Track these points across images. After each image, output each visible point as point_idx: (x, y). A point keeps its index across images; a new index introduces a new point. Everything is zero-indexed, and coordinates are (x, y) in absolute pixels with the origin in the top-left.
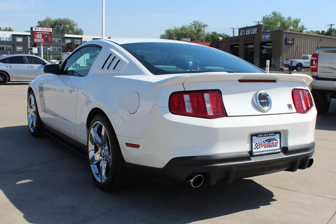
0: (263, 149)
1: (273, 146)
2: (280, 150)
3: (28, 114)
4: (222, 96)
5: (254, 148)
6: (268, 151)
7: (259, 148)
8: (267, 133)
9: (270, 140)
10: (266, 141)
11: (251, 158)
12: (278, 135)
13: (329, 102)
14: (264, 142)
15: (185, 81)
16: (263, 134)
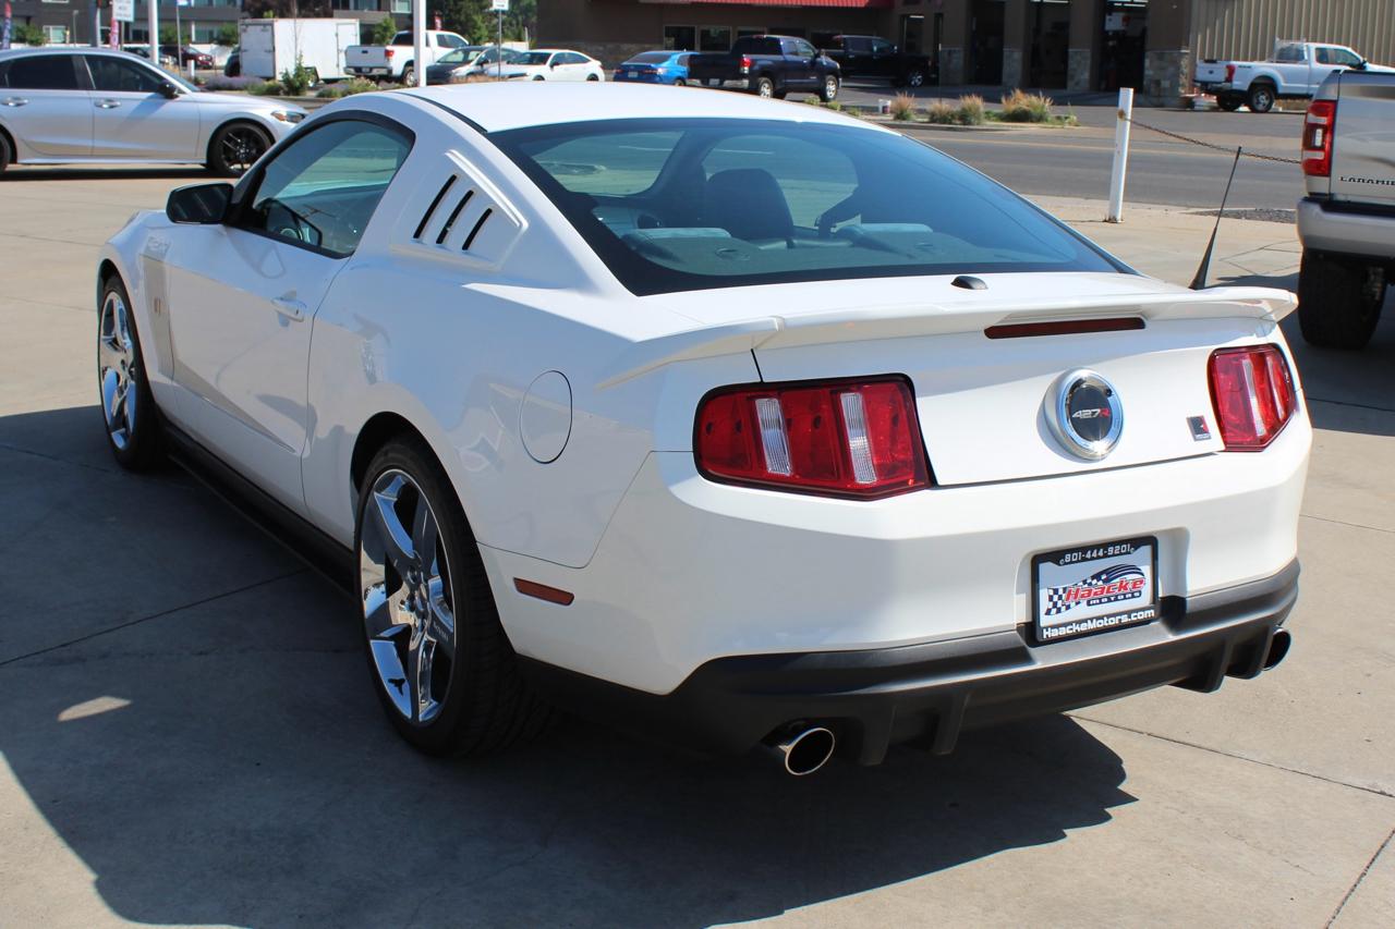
0: (1081, 611)
2: (1151, 613)
3: (102, 372)
4: (917, 399)
5: (1043, 610)
6: (1101, 618)
7: (1063, 608)
8: (1099, 547)
9: (1110, 574)
10: (1093, 578)
11: (1033, 651)
12: (1146, 550)
13: (1377, 298)
14: (1088, 581)
15: (762, 344)
16: (1083, 552)
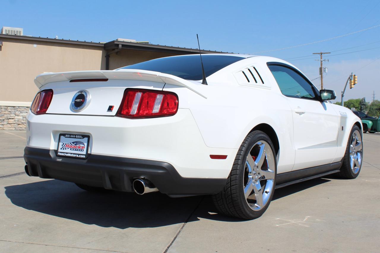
1: (79, 150)
2: (84, 156)
5: (60, 148)
6: (72, 154)
7: (65, 149)
8: (74, 135)
9: (76, 143)
10: (73, 143)
12: (86, 139)
14: (71, 143)
16: (70, 135)
